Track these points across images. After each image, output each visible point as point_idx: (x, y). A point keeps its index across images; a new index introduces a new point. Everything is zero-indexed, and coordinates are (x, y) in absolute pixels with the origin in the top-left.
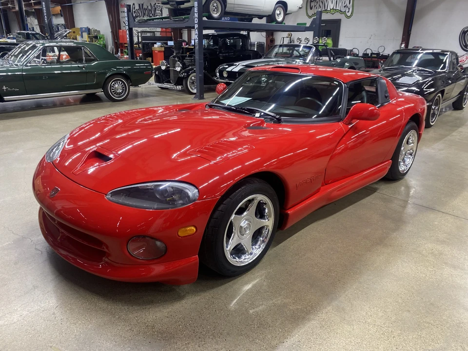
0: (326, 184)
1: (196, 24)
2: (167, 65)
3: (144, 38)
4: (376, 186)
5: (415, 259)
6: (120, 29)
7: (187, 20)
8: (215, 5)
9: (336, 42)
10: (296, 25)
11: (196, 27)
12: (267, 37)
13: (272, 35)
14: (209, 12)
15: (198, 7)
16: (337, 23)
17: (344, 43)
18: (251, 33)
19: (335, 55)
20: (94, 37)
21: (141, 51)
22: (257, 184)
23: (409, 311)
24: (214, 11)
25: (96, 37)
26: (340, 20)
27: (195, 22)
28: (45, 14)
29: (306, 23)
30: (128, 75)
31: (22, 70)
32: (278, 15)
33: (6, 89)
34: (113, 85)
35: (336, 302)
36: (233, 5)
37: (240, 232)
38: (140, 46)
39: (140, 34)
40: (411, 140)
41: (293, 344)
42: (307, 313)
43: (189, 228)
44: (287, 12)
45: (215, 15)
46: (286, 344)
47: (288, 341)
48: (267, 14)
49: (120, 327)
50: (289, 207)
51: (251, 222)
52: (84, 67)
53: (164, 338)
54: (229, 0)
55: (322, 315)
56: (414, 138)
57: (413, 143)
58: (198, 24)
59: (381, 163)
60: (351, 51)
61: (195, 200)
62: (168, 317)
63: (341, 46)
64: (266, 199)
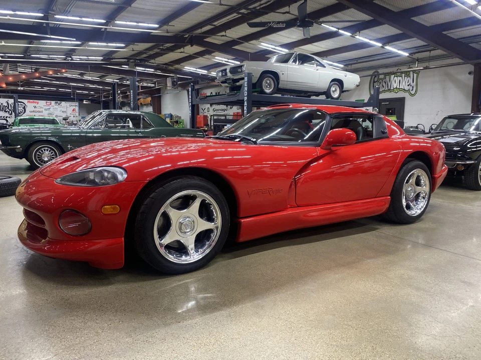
0: (298, 206)
3: (215, 121)
5: (376, 279)
6: (199, 115)
7: (238, 94)
8: (268, 82)
9: (401, 119)
10: (355, 101)
15: (248, 81)
16: (402, 101)
17: (409, 121)
20: (175, 122)
21: (213, 132)
23: (334, 315)
24: (267, 87)
25: (177, 122)
26: (404, 98)
28: (132, 100)
29: (364, 100)
31: (87, 133)
32: (333, 92)
33: (70, 148)
35: (259, 301)
36: (286, 83)
37: (180, 229)
38: (212, 127)
39: (212, 117)
40: (422, 181)
41: (188, 324)
42: (221, 306)
43: (113, 206)
44: (344, 90)
45: (268, 91)
46: (181, 324)
47: (185, 322)
48: (322, 91)
49: (38, 297)
50: (241, 216)
51: (193, 221)
52: (140, 132)
53: (71, 307)
54: (282, 78)
55: (236, 309)
56: (425, 180)
57: (425, 185)
58: (248, 96)
59: (376, 197)
60: (417, 127)
61: (121, 181)
62: (86, 295)
63: (406, 123)
64: (209, 199)
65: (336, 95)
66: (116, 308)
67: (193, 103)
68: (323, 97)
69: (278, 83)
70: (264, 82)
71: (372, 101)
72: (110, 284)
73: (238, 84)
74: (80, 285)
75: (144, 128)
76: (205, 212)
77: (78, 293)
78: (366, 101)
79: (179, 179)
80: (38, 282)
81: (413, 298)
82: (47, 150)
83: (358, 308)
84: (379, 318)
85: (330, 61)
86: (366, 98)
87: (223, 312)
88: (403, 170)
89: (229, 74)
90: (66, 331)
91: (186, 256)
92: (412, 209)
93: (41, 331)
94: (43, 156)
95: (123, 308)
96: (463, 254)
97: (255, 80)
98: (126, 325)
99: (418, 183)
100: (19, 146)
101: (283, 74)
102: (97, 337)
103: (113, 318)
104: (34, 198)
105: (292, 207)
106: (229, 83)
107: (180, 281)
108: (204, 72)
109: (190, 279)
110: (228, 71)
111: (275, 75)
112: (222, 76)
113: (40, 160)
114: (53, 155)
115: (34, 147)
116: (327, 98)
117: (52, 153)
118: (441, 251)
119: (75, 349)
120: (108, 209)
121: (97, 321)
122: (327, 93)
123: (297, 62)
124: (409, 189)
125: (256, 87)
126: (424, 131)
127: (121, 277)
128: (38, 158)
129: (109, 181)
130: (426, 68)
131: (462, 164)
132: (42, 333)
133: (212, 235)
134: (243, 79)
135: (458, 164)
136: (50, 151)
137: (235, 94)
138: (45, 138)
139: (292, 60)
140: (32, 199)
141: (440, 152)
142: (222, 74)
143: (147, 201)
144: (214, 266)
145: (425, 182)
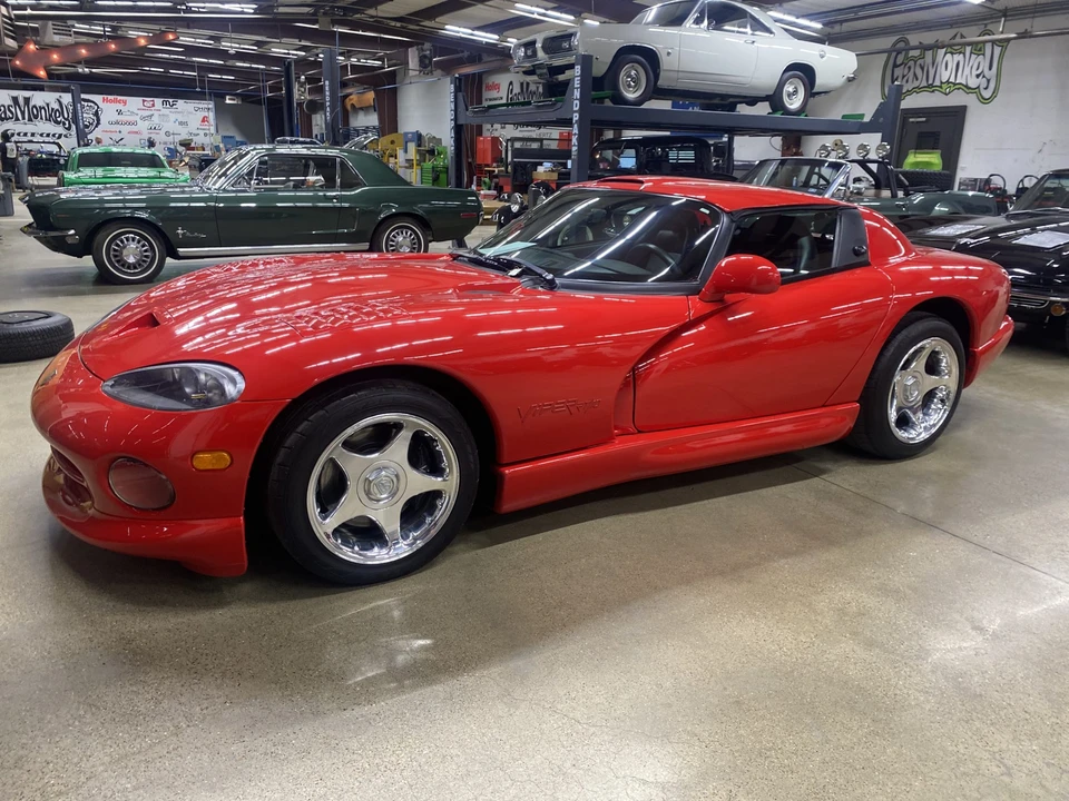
0: (639, 432)
1: (576, 112)
2: (522, 203)
3: (517, 153)
4: (829, 466)
5: (786, 614)
6: (481, 135)
7: (560, 104)
8: (633, 73)
9: (951, 160)
10: (840, 118)
11: (575, 119)
12: (786, 149)
13: (798, 144)
14: (615, 87)
15: (581, 76)
16: (957, 115)
17: (972, 164)
18: (738, 140)
19: (911, 185)
20: (428, 151)
21: (510, 180)
22: (401, 393)
24: (629, 86)
25: (431, 152)
26: (965, 107)
27: (575, 109)
28: (328, 104)
29: (863, 115)
30: (426, 217)
32: (789, 95)
33: (183, 234)
34: (394, 236)
36: (675, 75)
37: (368, 493)
38: (511, 168)
39: (509, 144)
40: (943, 364)
41: (362, 716)
42: (439, 671)
43: (216, 454)
44: (814, 91)
45: (631, 95)
46: (347, 714)
47: (357, 708)
48: (763, 94)
49: (75, 633)
50: (506, 459)
51: (397, 476)
52: (335, 197)
53: (136, 661)
54: (666, 63)
55: (468, 680)
56: (949, 361)
57: (950, 373)
58: (581, 111)
59: (824, 406)
60: (988, 181)
61: (233, 400)
62: (169, 631)
63: (963, 169)
64: (431, 430)
65: (795, 104)
66: (223, 668)
67: (460, 122)
68: (763, 109)
69: (657, 76)
70: (622, 74)
71: (881, 120)
72: (221, 604)
73: (561, 77)
74: (161, 604)
75: (344, 186)
76: (423, 456)
77: (155, 625)
78: (867, 119)
79: (360, 390)
80: (79, 593)
81: (852, 667)
82: (133, 239)
83: (725, 689)
84: (763, 717)
85: (789, 14)
86: (868, 108)
87: (439, 688)
88: (895, 343)
89: (541, 54)
90: (117, 719)
91: (381, 547)
92: (912, 428)
93: (69, 716)
94: (125, 252)
95: (238, 668)
96: (1002, 550)
97: (599, 69)
98: (237, 711)
99: (932, 367)
100: (72, 232)
101: (669, 54)
102: (175, 739)
103: (215, 692)
104: (70, 411)
105: (625, 432)
106: (540, 76)
107: (365, 602)
108: (490, 38)
109: (389, 597)
110: (539, 45)
111: (650, 58)
112: (526, 56)
113: (118, 262)
114: (146, 251)
115: (105, 233)
116: (775, 109)
117: (143, 246)
118: (953, 540)
119: (130, 765)
120: (205, 461)
121: (183, 700)
122: (775, 99)
123: (706, 22)
124: (909, 382)
125: (602, 85)
126: (1005, 191)
127: (246, 588)
128: (115, 256)
129: (210, 395)
130: (1023, 35)
131: (1064, 303)
132: (71, 722)
133: (439, 503)
134: (571, 66)
135: (1053, 302)
136: (139, 242)
137: (554, 104)
138: (128, 213)
139: (693, 15)
140: (65, 415)
141: (998, 288)
142: (526, 53)
143: (291, 440)
144: (443, 565)
145: (948, 366)
